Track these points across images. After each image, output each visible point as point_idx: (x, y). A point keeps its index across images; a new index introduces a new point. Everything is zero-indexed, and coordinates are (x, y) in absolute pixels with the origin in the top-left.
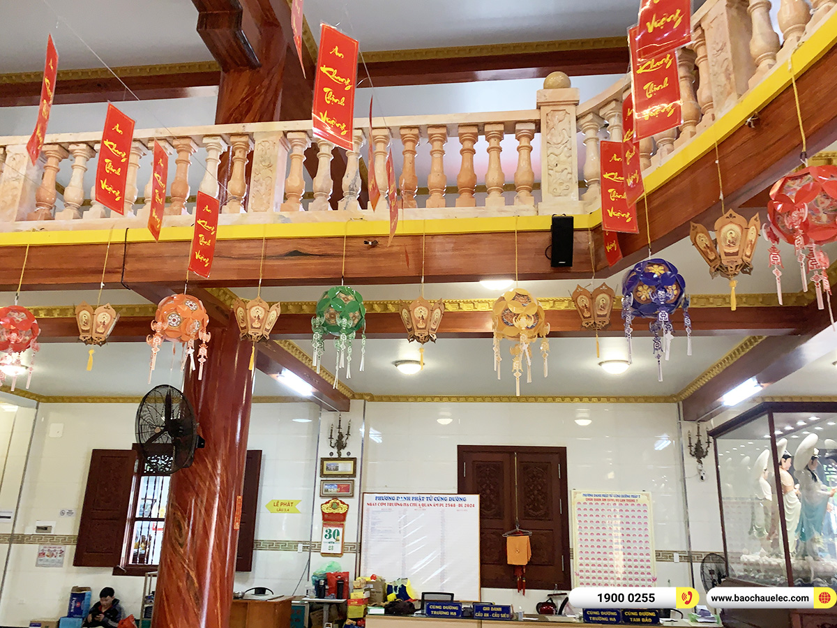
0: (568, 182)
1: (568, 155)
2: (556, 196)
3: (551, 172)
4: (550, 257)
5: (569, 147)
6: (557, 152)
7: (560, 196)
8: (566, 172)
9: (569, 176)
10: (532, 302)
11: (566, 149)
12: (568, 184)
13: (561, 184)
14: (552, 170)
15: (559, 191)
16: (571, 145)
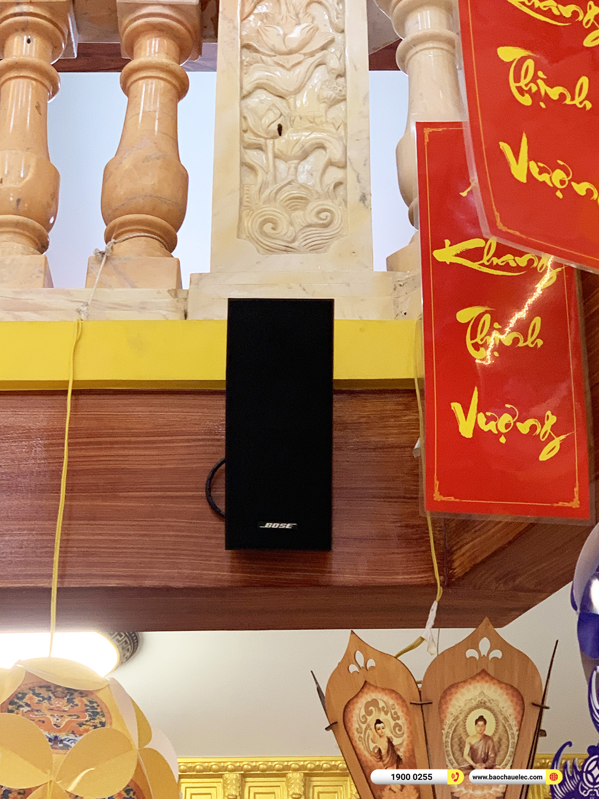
0: (327, 196)
1: (329, 93)
2: (271, 250)
3: (253, 156)
4: (222, 507)
5: (334, 63)
6: (282, 78)
7: (288, 249)
8: (317, 159)
9: (334, 175)
10: (115, 726)
11: (319, 75)
12: (328, 204)
13: (298, 202)
14: (259, 148)
15: (285, 230)
16: (342, 56)
